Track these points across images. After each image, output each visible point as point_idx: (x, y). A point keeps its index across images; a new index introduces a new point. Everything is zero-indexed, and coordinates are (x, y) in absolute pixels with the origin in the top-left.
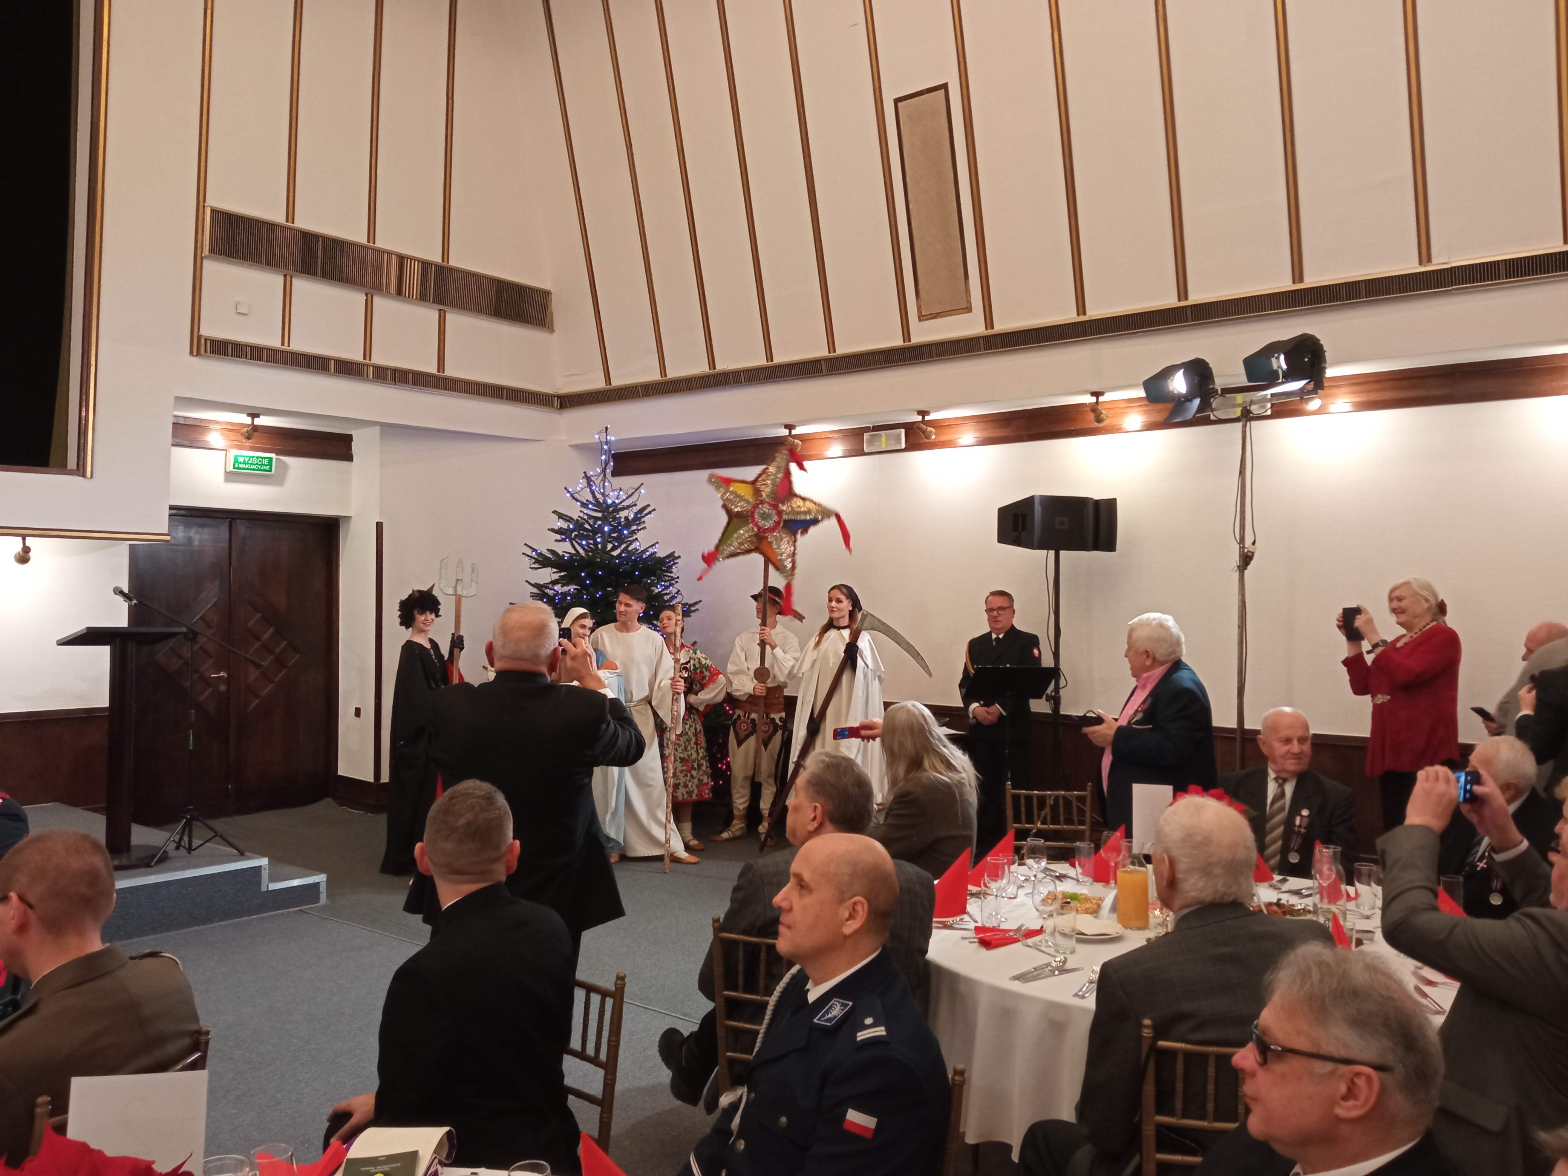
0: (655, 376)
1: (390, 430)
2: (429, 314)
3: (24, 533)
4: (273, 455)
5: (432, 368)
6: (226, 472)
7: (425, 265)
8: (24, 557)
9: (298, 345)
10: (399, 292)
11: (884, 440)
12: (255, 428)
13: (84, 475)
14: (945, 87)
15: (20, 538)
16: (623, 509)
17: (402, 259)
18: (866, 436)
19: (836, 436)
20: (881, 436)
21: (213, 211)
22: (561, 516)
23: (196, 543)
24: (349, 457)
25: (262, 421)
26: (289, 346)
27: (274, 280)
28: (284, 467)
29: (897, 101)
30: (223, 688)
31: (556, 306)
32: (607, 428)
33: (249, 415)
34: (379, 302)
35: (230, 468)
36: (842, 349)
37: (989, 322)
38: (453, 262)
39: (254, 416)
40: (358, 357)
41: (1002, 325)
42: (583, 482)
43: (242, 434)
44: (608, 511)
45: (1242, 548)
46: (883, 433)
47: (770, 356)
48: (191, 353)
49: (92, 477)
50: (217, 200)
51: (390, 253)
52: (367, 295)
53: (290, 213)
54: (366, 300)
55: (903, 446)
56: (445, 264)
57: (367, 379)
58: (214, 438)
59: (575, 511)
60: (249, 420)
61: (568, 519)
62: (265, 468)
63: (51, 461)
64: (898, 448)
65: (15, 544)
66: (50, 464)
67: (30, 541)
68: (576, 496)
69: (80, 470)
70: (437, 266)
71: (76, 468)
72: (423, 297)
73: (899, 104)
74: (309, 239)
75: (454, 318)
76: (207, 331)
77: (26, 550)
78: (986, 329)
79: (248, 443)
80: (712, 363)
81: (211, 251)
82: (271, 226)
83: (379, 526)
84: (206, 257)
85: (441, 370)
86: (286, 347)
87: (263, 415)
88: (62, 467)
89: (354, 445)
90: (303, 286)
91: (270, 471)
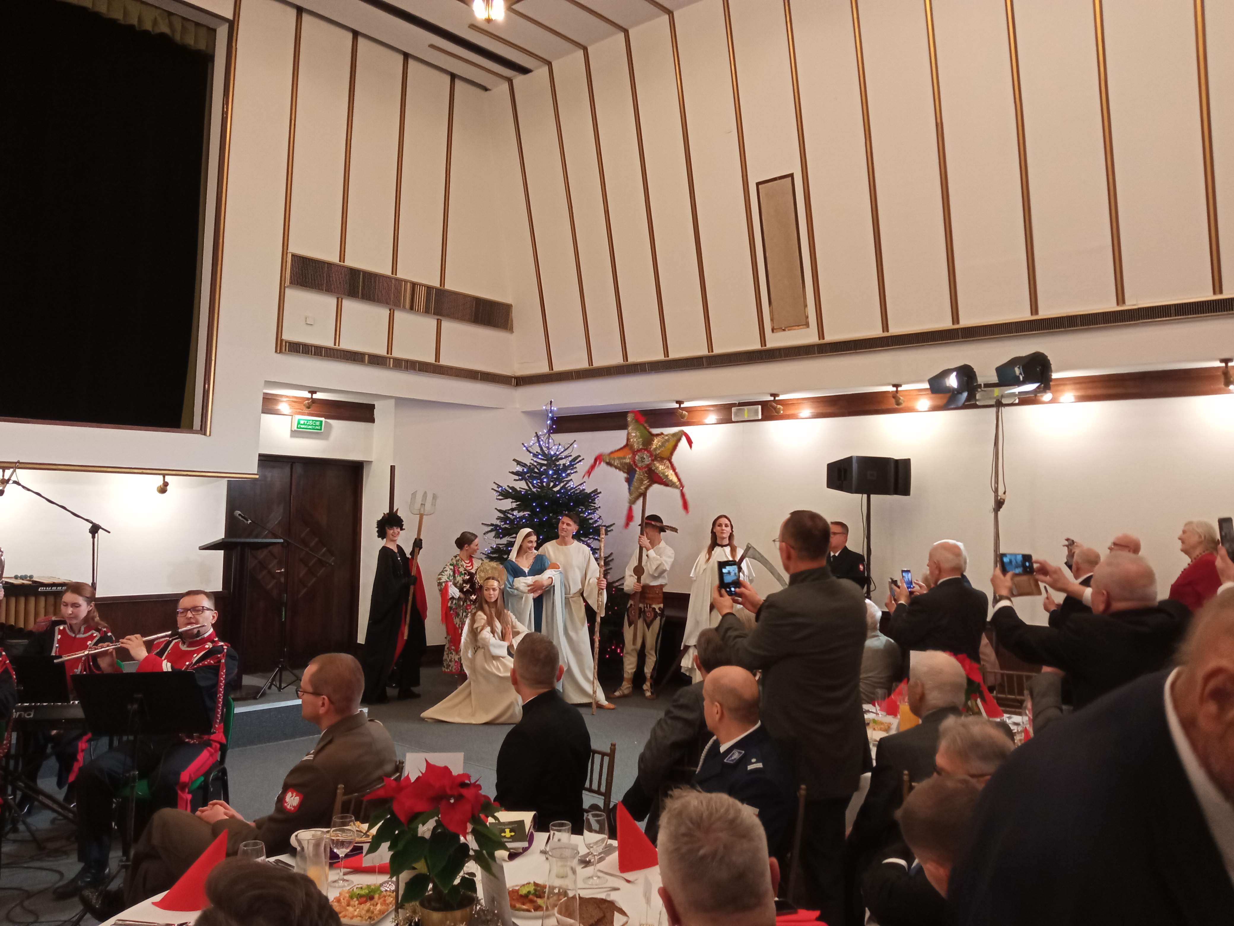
0: (585, 365)
1: (401, 402)
2: (430, 322)
3: (164, 472)
4: (323, 419)
5: (431, 359)
6: (291, 431)
7: (429, 288)
8: (163, 489)
9: (346, 345)
10: (412, 308)
11: (747, 413)
12: (314, 401)
13: (205, 434)
14: (791, 176)
15: (161, 477)
16: (562, 459)
17: (414, 285)
18: (734, 409)
19: (712, 409)
20: (744, 409)
21: (293, 256)
22: (519, 463)
23: (269, 479)
24: (372, 420)
25: (318, 396)
26: (339, 346)
27: (330, 301)
28: (329, 427)
29: (758, 184)
30: (282, 580)
31: (515, 315)
32: (551, 402)
33: (309, 392)
34: (399, 315)
35: (295, 428)
36: (717, 350)
37: (821, 335)
38: (448, 286)
39: (313, 392)
40: (383, 352)
41: (829, 338)
42: (534, 439)
43: (304, 405)
44: (552, 460)
45: (996, 495)
46: (746, 408)
47: (666, 353)
48: (276, 351)
49: (210, 435)
50: (295, 248)
51: (406, 281)
52: (390, 310)
53: (342, 257)
54: (390, 314)
55: (760, 417)
56: (442, 287)
57: (389, 368)
58: (283, 407)
59: (528, 459)
60: (309, 396)
61: (524, 465)
62: (317, 427)
63: (182, 424)
64: (757, 418)
65: (158, 480)
66: (181, 425)
67: (168, 478)
68: (530, 449)
69: (203, 430)
70: (437, 290)
71: (199, 429)
72: (427, 311)
73: (760, 186)
74: (354, 272)
75: (447, 325)
76: (287, 336)
77: (166, 484)
78: (819, 339)
79: (307, 411)
80: (625, 357)
81: (291, 283)
82: (330, 265)
83: (393, 468)
84: (288, 287)
85: (438, 361)
86: (337, 347)
87: (319, 392)
88: (190, 428)
89: (376, 411)
90: (350, 306)
91: (321, 430)
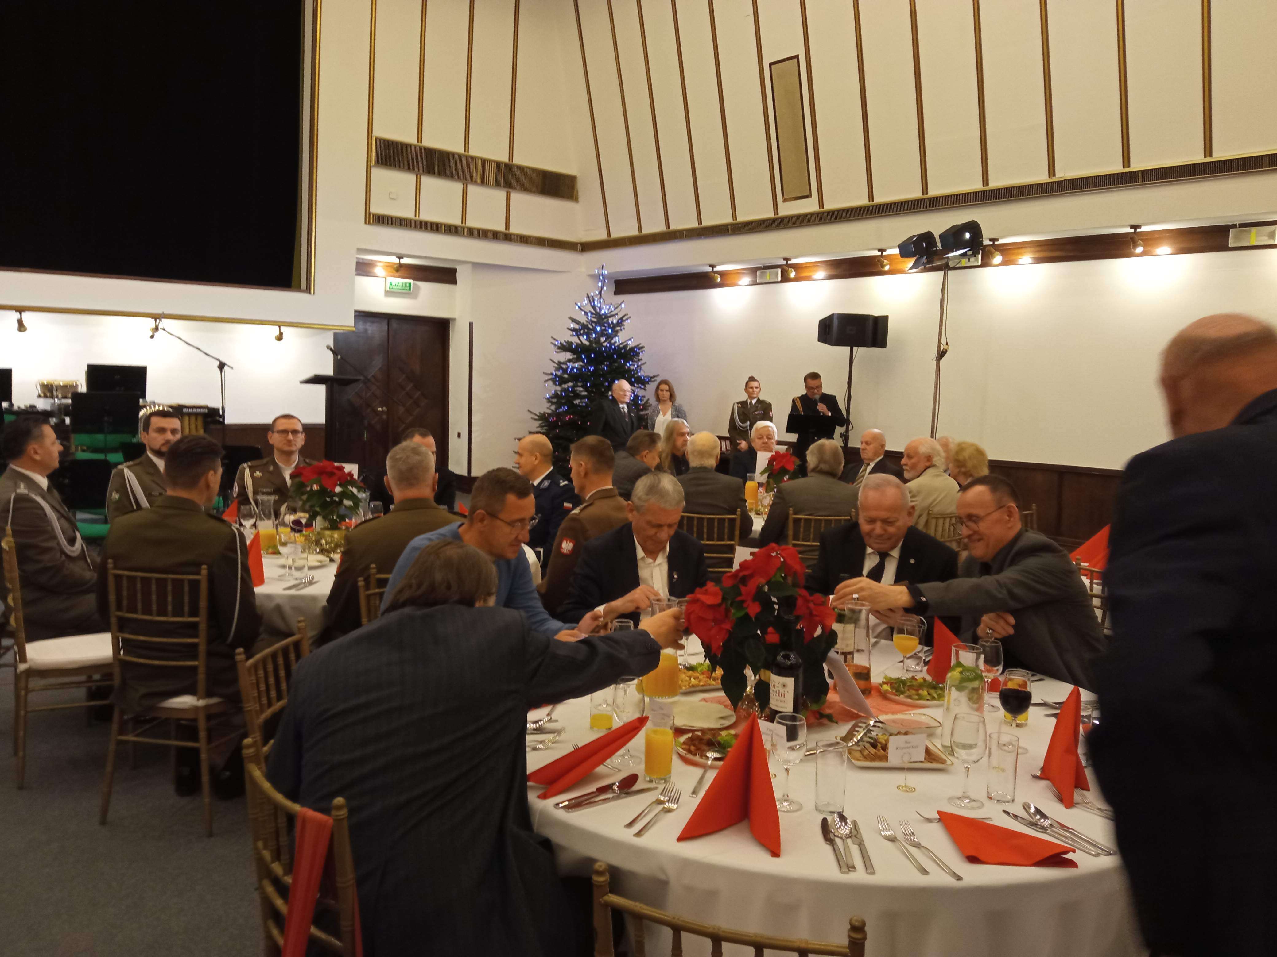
0: (635, 232)
1: (476, 266)
2: (500, 195)
3: (280, 324)
4: (411, 281)
5: (501, 228)
6: (385, 290)
7: (498, 164)
8: (280, 338)
9: (426, 216)
10: (483, 182)
11: (769, 275)
12: (401, 266)
13: (310, 293)
14: (797, 57)
15: (277, 327)
16: (610, 317)
17: (484, 161)
18: (758, 272)
19: (745, 271)
20: (766, 273)
21: (377, 139)
22: (574, 321)
23: (369, 332)
24: (455, 282)
25: (405, 261)
26: (419, 217)
27: (410, 178)
28: (417, 288)
29: (771, 64)
30: (385, 417)
31: (581, 187)
32: (603, 266)
33: (397, 257)
34: (471, 188)
35: (388, 289)
36: (741, 218)
37: (821, 204)
38: (517, 161)
39: (400, 258)
40: (457, 221)
41: (829, 206)
42: (587, 300)
43: (394, 269)
44: (601, 319)
45: (939, 347)
46: (768, 271)
47: (700, 222)
48: (365, 223)
49: (314, 294)
50: (380, 132)
51: (477, 158)
52: (464, 185)
53: (420, 139)
54: (463, 188)
55: (779, 279)
56: (511, 162)
57: (463, 236)
58: (379, 270)
59: (582, 318)
60: (397, 261)
61: (577, 322)
62: (407, 288)
63: (293, 284)
64: (776, 280)
65: (275, 330)
66: (292, 286)
67: (283, 329)
68: (582, 308)
69: (308, 290)
70: (506, 165)
71: (306, 289)
72: (497, 185)
73: (772, 66)
74: (430, 152)
75: (516, 197)
76: (375, 210)
77: (281, 334)
78: (820, 208)
79: (397, 274)
80: (668, 225)
81: (376, 162)
82: (408, 146)
83: (471, 325)
84: (373, 166)
85: (507, 229)
86: (417, 218)
87: (405, 257)
88: (298, 289)
89: (457, 274)
90: (427, 181)
91: (410, 290)
